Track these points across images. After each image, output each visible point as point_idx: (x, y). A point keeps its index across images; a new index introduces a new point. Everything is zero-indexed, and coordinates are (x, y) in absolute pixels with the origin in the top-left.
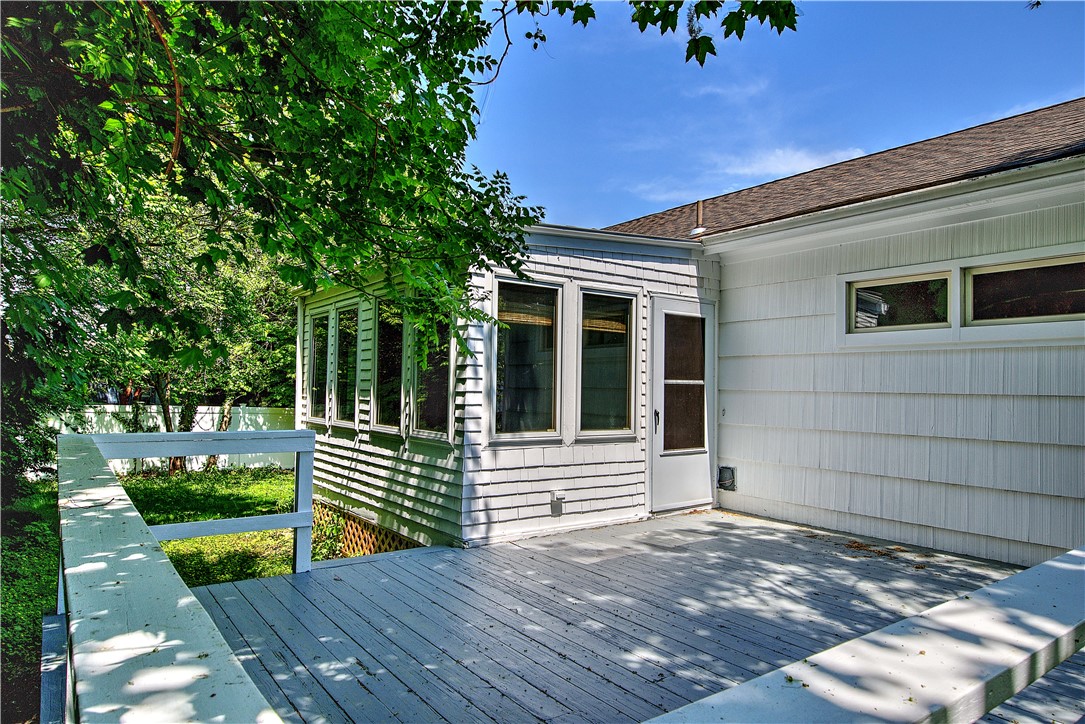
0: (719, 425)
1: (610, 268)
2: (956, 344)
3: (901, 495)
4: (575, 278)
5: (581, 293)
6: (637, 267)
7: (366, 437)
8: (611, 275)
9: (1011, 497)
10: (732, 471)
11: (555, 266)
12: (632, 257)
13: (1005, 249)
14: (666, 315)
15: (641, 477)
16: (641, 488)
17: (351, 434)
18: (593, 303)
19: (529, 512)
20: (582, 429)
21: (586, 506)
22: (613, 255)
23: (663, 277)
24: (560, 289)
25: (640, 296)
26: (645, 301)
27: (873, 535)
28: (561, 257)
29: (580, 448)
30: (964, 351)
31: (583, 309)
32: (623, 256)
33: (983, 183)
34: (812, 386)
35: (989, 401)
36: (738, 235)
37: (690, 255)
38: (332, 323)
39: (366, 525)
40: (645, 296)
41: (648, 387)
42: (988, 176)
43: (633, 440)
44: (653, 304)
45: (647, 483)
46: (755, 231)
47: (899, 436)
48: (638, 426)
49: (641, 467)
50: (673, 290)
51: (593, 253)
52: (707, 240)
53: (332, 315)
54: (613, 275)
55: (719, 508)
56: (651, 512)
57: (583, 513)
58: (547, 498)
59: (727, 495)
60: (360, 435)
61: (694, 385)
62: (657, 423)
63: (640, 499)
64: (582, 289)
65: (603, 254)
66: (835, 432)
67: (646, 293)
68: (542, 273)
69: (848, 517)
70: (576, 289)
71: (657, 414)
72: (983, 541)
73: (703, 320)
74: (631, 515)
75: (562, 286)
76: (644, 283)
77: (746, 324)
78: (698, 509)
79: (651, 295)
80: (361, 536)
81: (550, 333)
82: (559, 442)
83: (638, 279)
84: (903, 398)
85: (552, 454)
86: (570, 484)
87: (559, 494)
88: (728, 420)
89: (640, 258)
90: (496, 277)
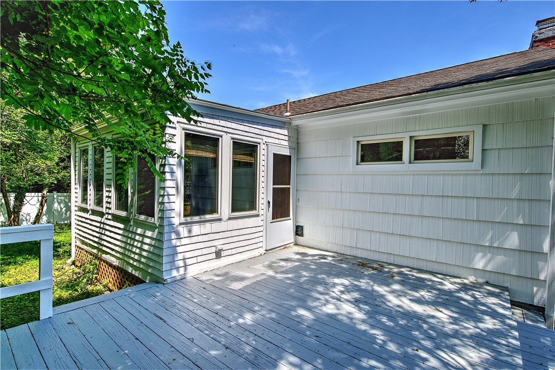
0: (296, 206)
1: (247, 129)
2: (406, 171)
3: (379, 240)
4: (229, 133)
5: (232, 141)
6: (260, 129)
7: (110, 217)
8: (247, 132)
9: (428, 241)
10: (302, 227)
11: (217, 125)
12: (258, 124)
13: (430, 128)
14: (274, 153)
15: (261, 234)
16: (261, 239)
17: (101, 214)
18: (238, 146)
19: (204, 258)
20: (232, 212)
21: (234, 251)
22: (248, 122)
23: (272, 135)
24: (221, 138)
25: (262, 144)
26: (263, 146)
27: (366, 257)
28: (221, 121)
29: (230, 222)
30: (410, 175)
31: (233, 149)
32: (253, 123)
33: (426, 96)
34: (340, 189)
35: (420, 198)
36: (308, 116)
37: (285, 125)
38: (90, 152)
39: (110, 265)
40: (264, 144)
41: (265, 189)
42: (429, 92)
43: (258, 216)
44: (268, 148)
45: (264, 236)
46: (316, 114)
47: (379, 213)
48: (260, 209)
49: (261, 229)
50: (277, 141)
51: (238, 120)
52: (293, 118)
53: (90, 148)
54: (248, 132)
55: (296, 244)
56: (266, 250)
57: (233, 255)
58: (213, 249)
59: (299, 238)
60: (107, 215)
61: (285, 188)
62: (269, 207)
63: (260, 245)
64: (232, 139)
65: (243, 121)
66: (350, 210)
67: (264, 142)
68: (210, 129)
69: (355, 249)
70: (229, 139)
71: (269, 202)
72: (416, 261)
73: (290, 156)
74: (256, 253)
75: (222, 137)
76: (264, 138)
77: (309, 159)
78: (287, 246)
79: (267, 144)
80: (108, 271)
81: (215, 161)
82: (220, 220)
83: (261, 135)
84: (382, 196)
85: (216, 226)
86: (226, 241)
87: (219, 247)
88: (301, 204)
89: (262, 124)
90: (183, 129)
